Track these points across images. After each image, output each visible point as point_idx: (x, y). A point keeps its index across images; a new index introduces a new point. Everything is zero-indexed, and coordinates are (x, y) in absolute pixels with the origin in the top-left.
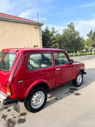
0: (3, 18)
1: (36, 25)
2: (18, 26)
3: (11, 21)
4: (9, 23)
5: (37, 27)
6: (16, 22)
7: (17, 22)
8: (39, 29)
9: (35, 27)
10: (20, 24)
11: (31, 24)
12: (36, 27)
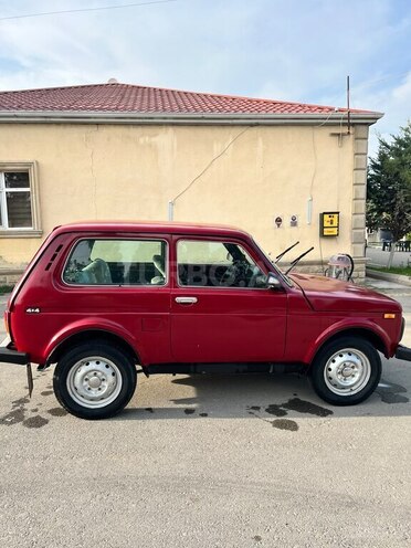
0: (203, 118)
1: (339, 124)
2: (260, 139)
3: (233, 125)
4: (227, 131)
5: (343, 134)
6: (252, 125)
7: (257, 125)
8: (356, 139)
9: (333, 135)
10: (269, 131)
11: (318, 124)
12: (339, 135)
